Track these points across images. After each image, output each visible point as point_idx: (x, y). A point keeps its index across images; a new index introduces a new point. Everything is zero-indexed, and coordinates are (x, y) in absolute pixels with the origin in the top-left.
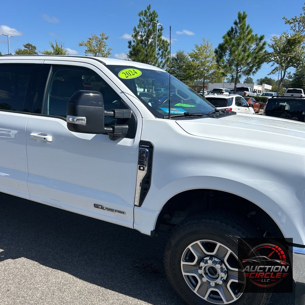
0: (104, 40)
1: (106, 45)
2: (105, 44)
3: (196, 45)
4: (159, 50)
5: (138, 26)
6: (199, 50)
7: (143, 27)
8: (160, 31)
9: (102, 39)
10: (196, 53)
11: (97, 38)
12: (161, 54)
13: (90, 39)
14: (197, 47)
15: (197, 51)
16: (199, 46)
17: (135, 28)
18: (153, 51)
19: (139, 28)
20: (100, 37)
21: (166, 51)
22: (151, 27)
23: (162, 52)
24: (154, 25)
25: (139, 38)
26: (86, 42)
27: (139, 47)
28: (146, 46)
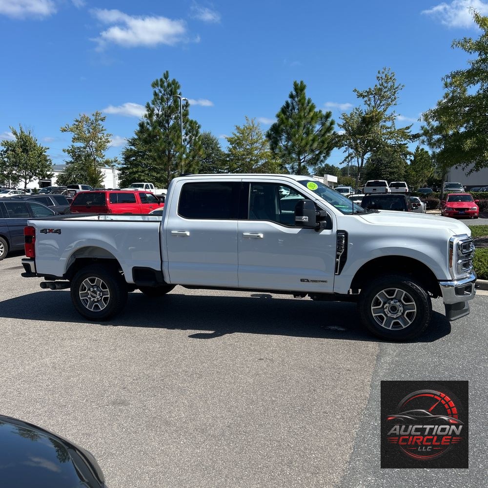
0: (100, 122)
1: (104, 129)
2: (102, 127)
3: (237, 126)
4: (187, 134)
5: (153, 101)
6: (243, 134)
7: (161, 103)
8: (184, 108)
9: (96, 120)
10: (238, 137)
11: (87, 120)
12: (188, 140)
13: (77, 121)
14: (238, 128)
15: (238, 134)
16: (242, 128)
17: (148, 104)
18: (179, 137)
19: (154, 104)
20: (93, 118)
21: (196, 136)
22: (171, 103)
23: (190, 137)
24: (176, 99)
25: (155, 118)
26: (71, 126)
27: (157, 131)
28: (166, 130)
